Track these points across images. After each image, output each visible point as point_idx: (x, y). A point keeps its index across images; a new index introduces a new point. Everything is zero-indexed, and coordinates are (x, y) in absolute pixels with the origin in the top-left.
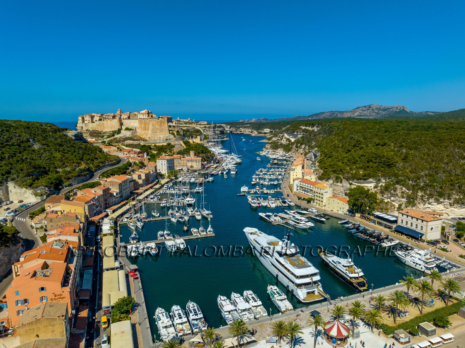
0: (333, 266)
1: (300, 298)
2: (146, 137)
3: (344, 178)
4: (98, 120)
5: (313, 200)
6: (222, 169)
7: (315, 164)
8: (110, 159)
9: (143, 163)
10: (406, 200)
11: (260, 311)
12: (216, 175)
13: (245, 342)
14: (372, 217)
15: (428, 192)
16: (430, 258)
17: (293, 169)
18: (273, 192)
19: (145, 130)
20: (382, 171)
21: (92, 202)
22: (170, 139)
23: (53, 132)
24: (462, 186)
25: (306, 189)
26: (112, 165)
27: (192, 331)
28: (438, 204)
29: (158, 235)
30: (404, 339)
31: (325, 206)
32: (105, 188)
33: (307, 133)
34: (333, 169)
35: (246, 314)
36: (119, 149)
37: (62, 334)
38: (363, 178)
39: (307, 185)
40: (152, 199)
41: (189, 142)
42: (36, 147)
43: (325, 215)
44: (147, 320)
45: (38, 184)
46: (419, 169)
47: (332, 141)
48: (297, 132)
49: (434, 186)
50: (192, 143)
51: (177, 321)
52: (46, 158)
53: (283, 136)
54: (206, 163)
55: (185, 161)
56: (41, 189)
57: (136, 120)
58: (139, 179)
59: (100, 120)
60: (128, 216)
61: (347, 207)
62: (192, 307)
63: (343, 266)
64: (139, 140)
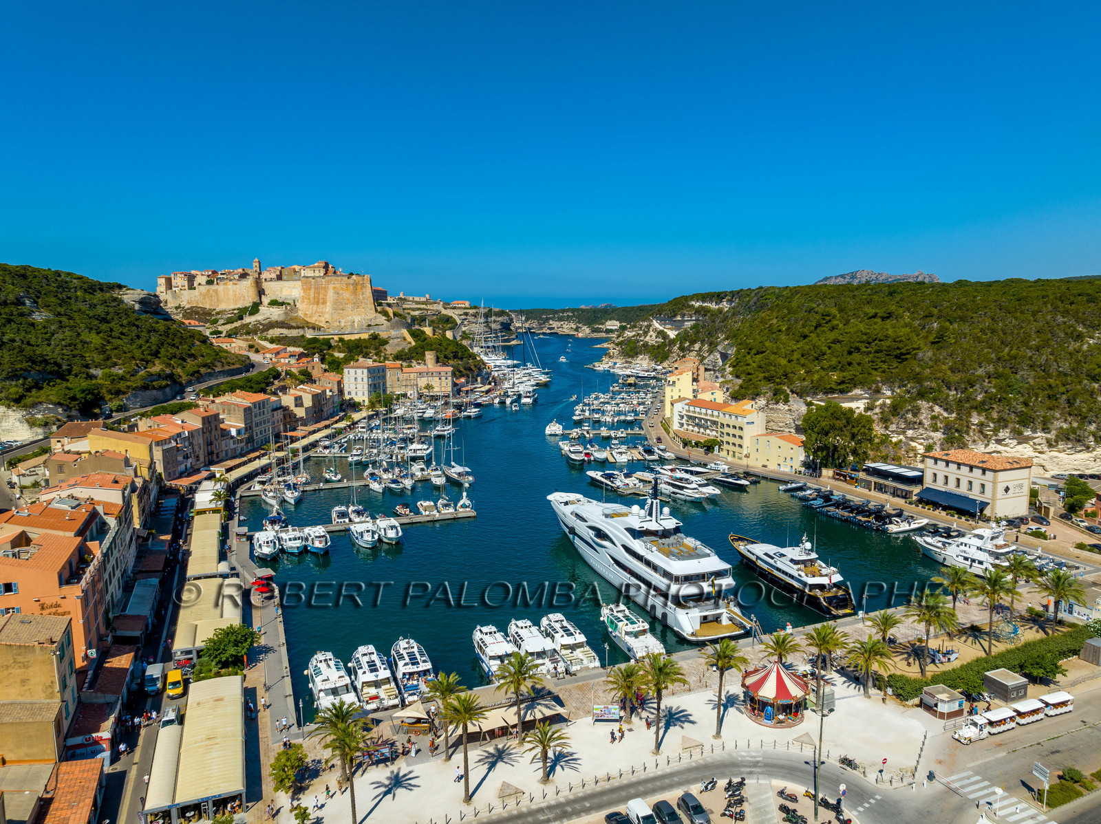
0: (765, 566)
1: (683, 630)
2: (319, 321)
3: (793, 392)
4: (204, 283)
5: (720, 444)
6: (502, 394)
7: (724, 369)
8: (226, 358)
9: (309, 373)
10: (943, 436)
11: (581, 656)
12: (487, 406)
13: (539, 716)
14: (862, 475)
15: (995, 415)
16: (1005, 545)
17: (671, 383)
18: (623, 435)
19: (318, 304)
20: (884, 372)
21: (174, 444)
22: (377, 325)
23: (85, 290)
24: (1075, 400)
25: (703, 422)
26: (232, 373)
27: (403, 701)
28: (1019, 443)
29: (334, 515)
30: (946, 706)
31: (747, 456)
32: (207, 414)
33: (705, 315)
34: (767, 374)
35: (543, 664)
36: (254, 349)
37: (50, 690)
38: (839, 387)
39: (703, 411)
40: (326, 447)
41: (423, 332)
42: (39, 317)
43: (747, 475)
44: (288, 680)
45: (37, 398)
46: (972, 361)
47: (763, 321)
48: (683, 316)
49: (1008, 400)
50: (431, 335)
51: (365, 676)
52: (63, 343)
53: (649, 327)
54: (463, 380)
55: (412, 375)
56: (44, 411)
57: (295, 282)
58: (296, 406)
59: (210, 282)
60: (264, 479)
61: (800, 455)
62: (404, 649)
63: (792, 561)
64: (303, 328)
